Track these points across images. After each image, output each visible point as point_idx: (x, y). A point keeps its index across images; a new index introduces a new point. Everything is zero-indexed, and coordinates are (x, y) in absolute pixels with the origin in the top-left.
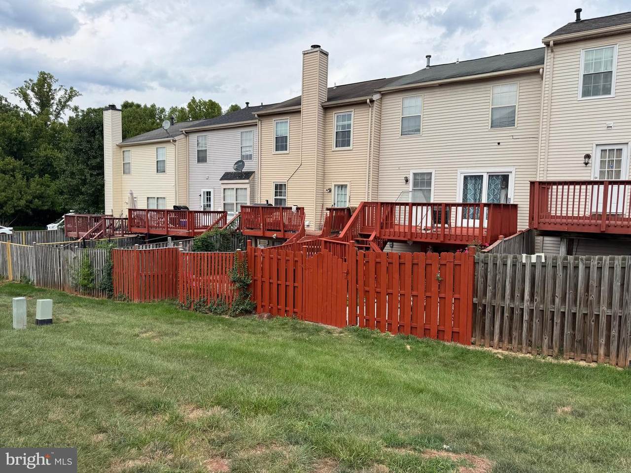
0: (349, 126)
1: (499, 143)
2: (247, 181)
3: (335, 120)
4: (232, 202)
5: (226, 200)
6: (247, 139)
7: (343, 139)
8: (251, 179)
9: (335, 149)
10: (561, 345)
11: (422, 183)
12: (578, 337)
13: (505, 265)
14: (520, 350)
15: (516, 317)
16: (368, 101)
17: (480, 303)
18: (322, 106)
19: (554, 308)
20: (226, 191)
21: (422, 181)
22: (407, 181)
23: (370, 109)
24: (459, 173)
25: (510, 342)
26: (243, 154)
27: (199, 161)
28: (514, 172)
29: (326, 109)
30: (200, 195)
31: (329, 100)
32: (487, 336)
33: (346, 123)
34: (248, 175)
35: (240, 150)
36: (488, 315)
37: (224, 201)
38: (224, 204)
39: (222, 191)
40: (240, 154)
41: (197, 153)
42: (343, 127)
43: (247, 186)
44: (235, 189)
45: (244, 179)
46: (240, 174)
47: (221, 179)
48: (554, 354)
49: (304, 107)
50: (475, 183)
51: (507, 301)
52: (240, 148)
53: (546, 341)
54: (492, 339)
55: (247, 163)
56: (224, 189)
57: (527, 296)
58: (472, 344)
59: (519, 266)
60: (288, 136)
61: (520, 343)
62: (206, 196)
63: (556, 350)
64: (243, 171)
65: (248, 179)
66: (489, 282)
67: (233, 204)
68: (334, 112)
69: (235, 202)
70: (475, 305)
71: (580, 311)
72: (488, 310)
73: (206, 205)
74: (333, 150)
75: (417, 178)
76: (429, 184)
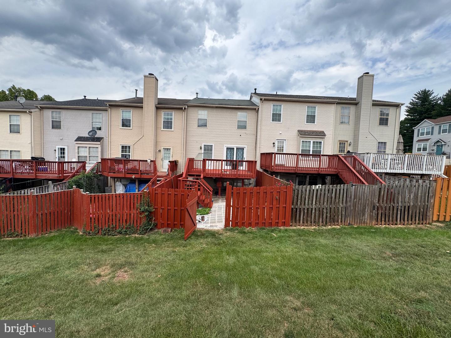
0: (171, 119)
1: (240, 135)
2: (99, 143)
3: (163, 115)
4: (85, 155)
5: (79, 153)
6: (97, 118)
7: (168, 125)
8: (101, 141)
9: (162, 129)
10: (326, 221)
11: (208, 150)
12: (332, 217)
13: (306, 191)
14: (311, 225)
15: (310, 212)
16: (183, 108)
17: (295, 207)
18: (156, 107)
19: (324, 207)
20: (79, 148)
21: (208, 149)
22: (201, 148)
23: (184, 112)
24: (224, 147)
25: (307, 222)
26: (94, 126)
27: (53, 127)
28: (246, 148)
29: (157, 108)
30: (55, 150)
31: (158, 104)
32: (298, 222)
33: (170, 117)
34: (99, 139)
35: (91, 124)
36: (298, 212)
37: (78, 154)
38: (78, 156)
39: (77, 148)
40: (91, 126)
41: (51, 122)
42: (168, 119)
43: (99, 146)
44: (88, 148)
45: (96, 141)
46: (93, 138)
47: (76, 141)
48: (324, 225)
49: (145, 105)
50: (231, 151)
51: (306, 206)
52: (91, 123)
53: (321, 220)
54: (300, 222)
55: (98, 132)
56: (78, 147)
57: (314, 203)
58: (291, 226)
59: (312, 191)
60: (131, 119)
61: (311, 222)
62: (60, 151)
63: (324, 223)
64: (95, 136)
65: (100, 141)
66: (299, 198)
67: (87, 156)
68: (162, 111)
69: (88, 156)
70: (292, 209)
71: (333, 206)
72: (298, 210)
73: (60, 157)
74: (162, 130)
75: (205, 147)
76: (211, 150)
